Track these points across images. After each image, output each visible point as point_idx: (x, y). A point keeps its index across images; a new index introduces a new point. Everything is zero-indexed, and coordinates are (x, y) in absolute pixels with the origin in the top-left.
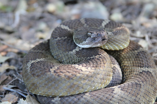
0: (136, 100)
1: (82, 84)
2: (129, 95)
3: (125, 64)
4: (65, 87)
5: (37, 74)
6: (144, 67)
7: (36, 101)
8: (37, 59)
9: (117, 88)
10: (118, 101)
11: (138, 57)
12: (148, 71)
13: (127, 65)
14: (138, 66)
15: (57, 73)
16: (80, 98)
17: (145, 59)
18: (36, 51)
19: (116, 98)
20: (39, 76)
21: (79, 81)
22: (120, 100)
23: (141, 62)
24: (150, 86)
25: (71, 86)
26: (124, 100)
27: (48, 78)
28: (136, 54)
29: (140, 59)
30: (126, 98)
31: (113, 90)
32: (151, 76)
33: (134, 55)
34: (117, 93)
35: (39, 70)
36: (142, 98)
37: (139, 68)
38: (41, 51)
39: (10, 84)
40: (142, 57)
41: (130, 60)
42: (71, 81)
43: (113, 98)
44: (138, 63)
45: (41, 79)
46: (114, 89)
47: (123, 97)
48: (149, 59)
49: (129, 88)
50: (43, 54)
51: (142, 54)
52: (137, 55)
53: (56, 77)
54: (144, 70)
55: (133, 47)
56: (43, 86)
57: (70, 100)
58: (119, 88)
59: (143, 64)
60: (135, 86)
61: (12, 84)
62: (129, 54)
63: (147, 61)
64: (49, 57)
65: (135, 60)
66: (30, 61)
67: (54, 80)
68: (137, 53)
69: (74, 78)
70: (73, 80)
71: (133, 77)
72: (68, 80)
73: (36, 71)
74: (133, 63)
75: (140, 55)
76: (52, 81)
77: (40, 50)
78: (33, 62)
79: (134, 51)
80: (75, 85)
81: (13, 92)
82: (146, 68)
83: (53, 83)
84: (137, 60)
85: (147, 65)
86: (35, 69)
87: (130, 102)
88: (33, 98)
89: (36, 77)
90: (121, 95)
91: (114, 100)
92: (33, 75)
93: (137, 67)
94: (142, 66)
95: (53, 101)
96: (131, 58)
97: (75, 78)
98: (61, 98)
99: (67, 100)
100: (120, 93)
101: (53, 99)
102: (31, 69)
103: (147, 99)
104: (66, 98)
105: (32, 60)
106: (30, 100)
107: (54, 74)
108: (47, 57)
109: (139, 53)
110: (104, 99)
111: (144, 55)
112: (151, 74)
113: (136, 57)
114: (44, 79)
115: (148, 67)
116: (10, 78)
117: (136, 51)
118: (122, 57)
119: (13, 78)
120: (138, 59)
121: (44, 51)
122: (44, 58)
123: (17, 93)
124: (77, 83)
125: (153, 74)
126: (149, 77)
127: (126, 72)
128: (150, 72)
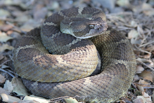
0: (104, 92)
1: (56, 75)
2: (98, 87)
3: (105, 55)
4: (42, 75)
5: (22, 60)
6: (120, 60)
7: (21, 83)
8: (26, 46)
9: (89, 80)
10: (87, 92)
11: (118, 49)
12: (123, 64)
13: (107, 56)
14: (116, 58)
15: (37, 61)
16: (54, 86)
17: (123, 51)
18: (29, 37)
19: (85, 89)
20: (23, 62)
21: (53, 72)
22: (89, 91)
23: (119, 54)
24: (121, 79)
25: (46, 75)
26: (93, 91)
27: (29, 65)
28: (116, 46)
29: (119, 51)
30: (94, 89)
31: (84, 82)
32: (124, 69)
33: (115, 46)
34: (86, 85)
35: (24, 57)
36: (110, 90)
37: (116, 60)
38: (32, 37)
39: (5, 64)
40: (121, 49)
41: (110, 51)
42: (47, 70)
43: (82, 89)
44: (116, 55)
45: (24, 65)
46: (85, 80)
47: (92, 88)
48: (127, 52)
49: (100, 80)
50: (34, 40)
51: (122, 45)
52: (118, 46)
53: (36, 65)
54: (120, 62)
55: (116, 38)
56: (25, 71)
57: (45, 87)
58: (90, 79)
59: (120, 57)
60: (105, 79)
61: (7, 64)
62: (110, 45)
63: (125, 54)
64: (38, 44)
65: (114, 51)
66: (20, 47)
67: (33, 68)
68: (118, 45)
69: (49, 69)
70: (49, 70)
71: (108, 69)
72: (44, 70)
73: (22, 57)
74: (112, 54)
75: (120, 47)
76: (32, 68)
77: (32, 35)
78: (21, 48)
79: (116, 42)
80: (49, 75)
81: (4, 72)
82: (122, 61)
83: (33, 70)
84: (116, 52)
85: (123, 57)
86: (21, 55)
87: (99, 93)
88: (19, 80)
89: (20, 62)
90: (90, 87)
91: (83, 91)
92: (19, 60)
93: (114, 59)
94: (119, 58)
95: (32, 85)
96: (111, 49)
97: (51, 68)
98: (39, 84)
99: (43, 87)
100: (89, 84)
101: (33, 84)
102: (18, 54)
103: (116, 91)
104: (43, 85)
105: (21, 46)
106: (16, 82)
107: (35, 62)
108: (37, 43)
109: (119, 44)
110: (74, 89)
111: (123, 47)
112: (125, 67)
113: (116, 49)
114: (26, 65)
115: (123, 60)
116: (6, 58)
117: (117, 43)
118: (104, 48)
119: (9, 59)
120: (117, 50)
121: (36, 37)
122: (33, 45)
123: (7, 74)
124: (52, 73)
125: (126, 67)
126: (122, 70)
127: (104, 63)
128: (124, 65)
